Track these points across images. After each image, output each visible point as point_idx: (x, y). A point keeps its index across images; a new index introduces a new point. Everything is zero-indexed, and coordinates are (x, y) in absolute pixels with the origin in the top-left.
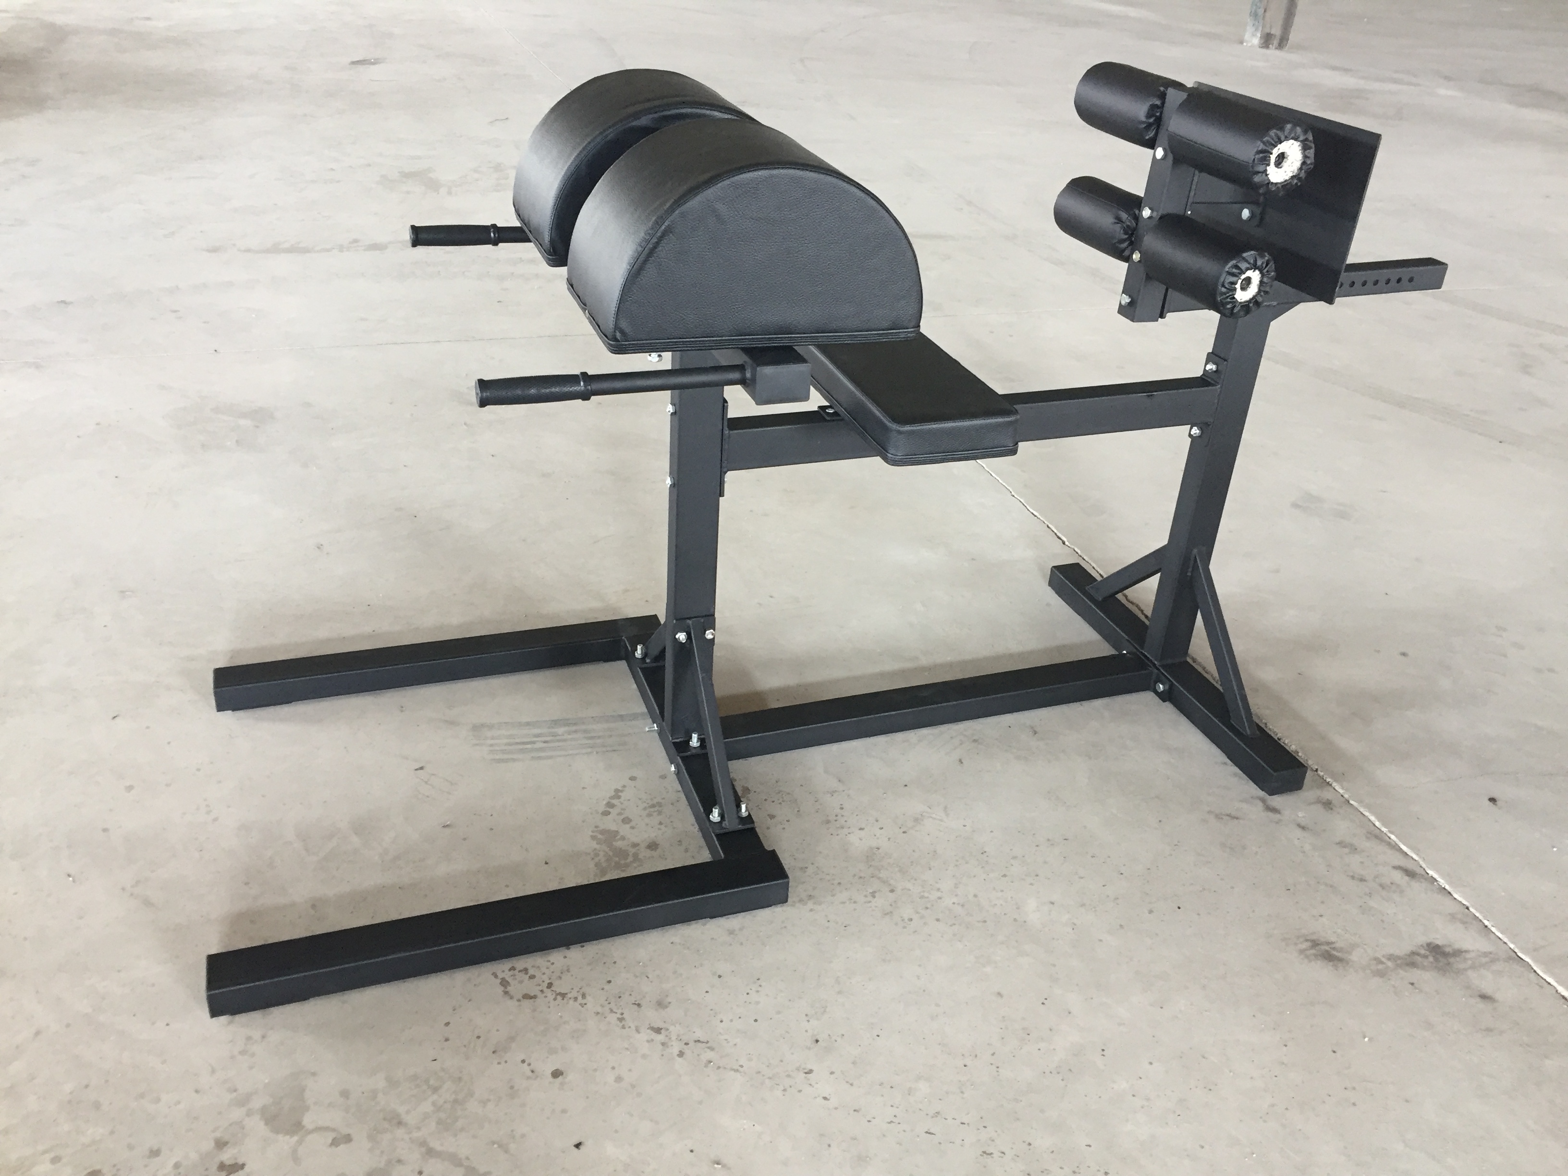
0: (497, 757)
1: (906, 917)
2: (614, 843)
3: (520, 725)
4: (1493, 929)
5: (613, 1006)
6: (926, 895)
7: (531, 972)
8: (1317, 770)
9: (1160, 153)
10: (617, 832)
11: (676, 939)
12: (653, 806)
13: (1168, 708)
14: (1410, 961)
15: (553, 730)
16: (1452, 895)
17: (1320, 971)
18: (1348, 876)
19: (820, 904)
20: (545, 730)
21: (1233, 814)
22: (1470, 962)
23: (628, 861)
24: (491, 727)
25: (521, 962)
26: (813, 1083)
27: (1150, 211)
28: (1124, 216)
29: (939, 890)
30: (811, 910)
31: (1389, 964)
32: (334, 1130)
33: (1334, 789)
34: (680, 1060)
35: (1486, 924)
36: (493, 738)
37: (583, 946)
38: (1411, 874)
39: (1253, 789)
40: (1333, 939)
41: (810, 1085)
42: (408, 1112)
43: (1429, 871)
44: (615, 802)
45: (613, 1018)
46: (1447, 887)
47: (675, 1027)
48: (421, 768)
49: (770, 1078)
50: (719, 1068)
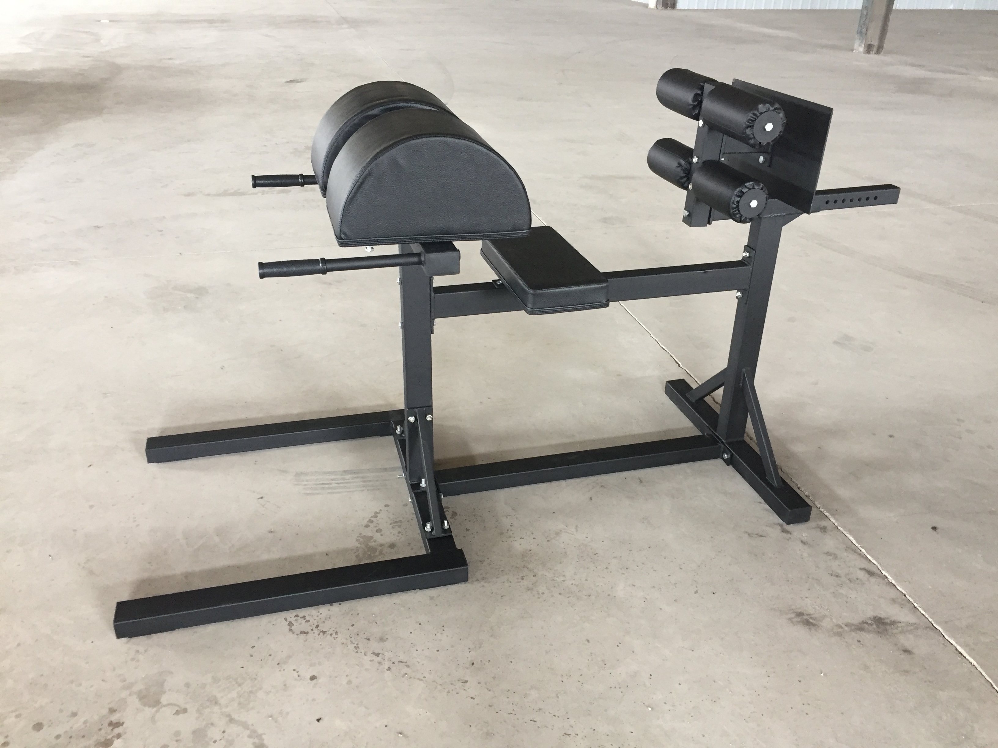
0: (308, 492)
1: (541, 591)
2: (369, 544)
3: (325, 473)
4: (920, 609)
5: (353, 639)
6: (556, 579)
7: (307, 618)
8: (820, 508)
9: (701, 123)
10: (372, 537)
11: (397, 601)
12: (396, 522)
13: (730, 469)
14: (860, 627)
15: (343, 477)
16: (896, 587)
17: (801, 632)
18: (829, 573)
19: (489, 582)
20: (339, 477)
21: (760, 533)
22: (900, 629)
23: (376, 554)
24: (306, 474)
25: (302, 612)
26: (466, 689)
27: (697, 159)
28: (683, 162)
29: (564, 576)
30: (483, 586)
31: (846, 628)
32: (178, 706)
33: (830, 519)
34: (388, 672)
35: (916, 606)
36: (307, 481)
37: (340, 604)
38: (871, 573)
39: (776, 519)
40: (812, 612)
41: (465, 690)
42: (222, 697)
43: (883, 572)
44: (374, 519)
45: (351, 647)
46: (893, 582)
47: (388, 653)
48: (262, 498)
49: (441, 685)
50: (410, 678)
